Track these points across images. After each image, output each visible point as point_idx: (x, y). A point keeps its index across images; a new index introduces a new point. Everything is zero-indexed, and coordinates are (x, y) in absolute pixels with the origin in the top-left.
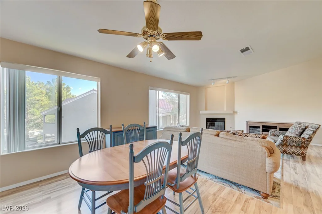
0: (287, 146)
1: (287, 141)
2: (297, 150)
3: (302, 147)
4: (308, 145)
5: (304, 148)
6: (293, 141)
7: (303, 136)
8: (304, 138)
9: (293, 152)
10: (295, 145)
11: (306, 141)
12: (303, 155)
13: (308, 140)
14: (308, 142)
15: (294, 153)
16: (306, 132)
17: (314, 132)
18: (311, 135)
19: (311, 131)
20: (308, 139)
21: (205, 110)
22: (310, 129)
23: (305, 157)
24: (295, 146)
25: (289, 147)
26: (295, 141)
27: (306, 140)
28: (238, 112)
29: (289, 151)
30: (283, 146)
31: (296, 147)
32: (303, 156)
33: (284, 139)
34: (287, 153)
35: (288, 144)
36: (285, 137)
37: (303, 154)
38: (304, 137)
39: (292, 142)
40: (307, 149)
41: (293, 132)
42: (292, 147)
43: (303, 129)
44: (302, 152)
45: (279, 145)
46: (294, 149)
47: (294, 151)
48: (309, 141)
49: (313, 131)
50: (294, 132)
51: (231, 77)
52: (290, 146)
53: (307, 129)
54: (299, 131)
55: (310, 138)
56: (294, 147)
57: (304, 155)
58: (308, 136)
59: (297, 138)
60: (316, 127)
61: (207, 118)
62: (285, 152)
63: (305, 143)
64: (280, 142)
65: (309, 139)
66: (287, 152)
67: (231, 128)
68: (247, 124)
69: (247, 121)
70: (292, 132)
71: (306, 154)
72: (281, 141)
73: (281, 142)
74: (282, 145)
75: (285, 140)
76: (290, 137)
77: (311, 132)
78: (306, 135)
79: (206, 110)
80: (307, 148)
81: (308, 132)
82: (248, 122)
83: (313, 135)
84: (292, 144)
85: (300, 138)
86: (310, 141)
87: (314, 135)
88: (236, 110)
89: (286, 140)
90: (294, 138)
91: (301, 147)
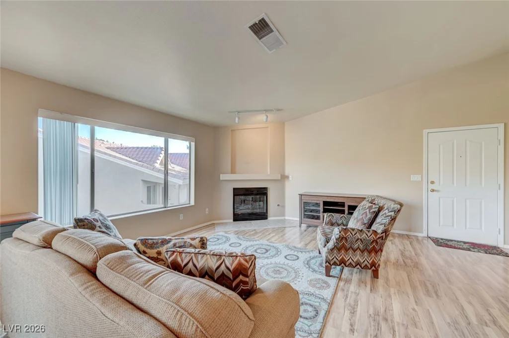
0: (347, 250)
1: (347, 240)
2: (364, 258)
3: (372, 251)
4: (382, 245)
5: (376, 252)
6: (358, 239)
7: (374, 227)
8: (375, 232)
9: (357, 261)
10: (361, 247)
11: (379, 238)
12: (373, 268)
13: (382, 237)
14: (382, 239)
15: (358, 264)
16: (379, 220)
17: (392, 220)
18: (388, 225)
19: (387, 216)
20: (382, 233)
21: (232, 173)
22: (385, 213)
23: (378, 270)
24: (360, 249)
25: (351, 252)
26: (361, 240)
27: (378, 236)
28: (290, 177)
29: (350, 260)
30: (339, 250)
31: (362, 252)
32: (375, 269)
33: (341, 236)
34: (347, 265)
35: (348, 246)
36: (342, 232)
37: (373, 264)
38: (375, 229)
39: (356, 241)
40: (381, 254)
41: (359, 218)
42: (355, 252)
43: (374, 212)
44: (372, 260)
45: (333, 249)
46: (358, 256)
47: (358, 259)
48: (384, 237)
49: (390, 217)
50: (360, 220)
51: (272, 110)
52: (352, 249)
53: (381, 214)
54: (369, 216)
55: (386, 232)
56: (358, 252)
57: (375, 267)
58: (382, 228)
59: (364, 232)
60: (396, 209)
61: (234, 189)
62: (343, 262)
63: (377, 243)
64: (334, 242)
65: (384, 234)
66: (346, 262)
67: (278, 205)
68: (301, 200)
69: (301, 193)
70: (357, 218)
71: (379, 265)
72: (336, 239)
73: (336, 242)
74: (337, 248)
75: (343, 238)
76: (352, 231)
77: (387, 221)
78: (378, 227)
79: (233, 171)
80: (382, 251)
81: (382, 219)
82: (301, 195)
83: (390, 225)
84: (356, 246)
85: (369, 231)
86: (387, 236)
87: (393, 225)
88: (286, 174)
89: (346, 238)
90: (357, 234)
91: (370, 252)
